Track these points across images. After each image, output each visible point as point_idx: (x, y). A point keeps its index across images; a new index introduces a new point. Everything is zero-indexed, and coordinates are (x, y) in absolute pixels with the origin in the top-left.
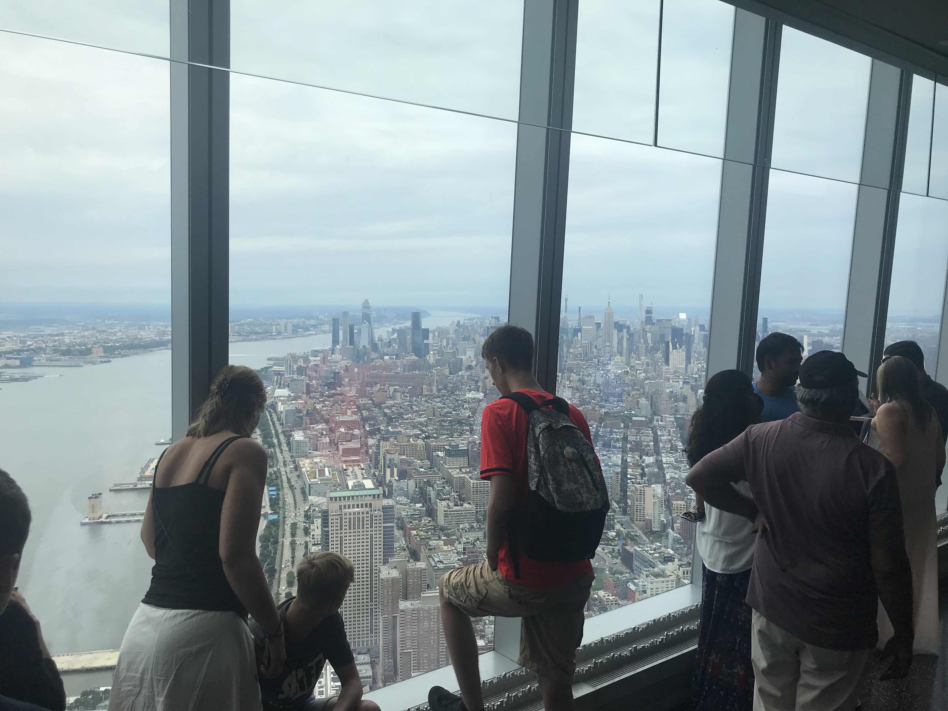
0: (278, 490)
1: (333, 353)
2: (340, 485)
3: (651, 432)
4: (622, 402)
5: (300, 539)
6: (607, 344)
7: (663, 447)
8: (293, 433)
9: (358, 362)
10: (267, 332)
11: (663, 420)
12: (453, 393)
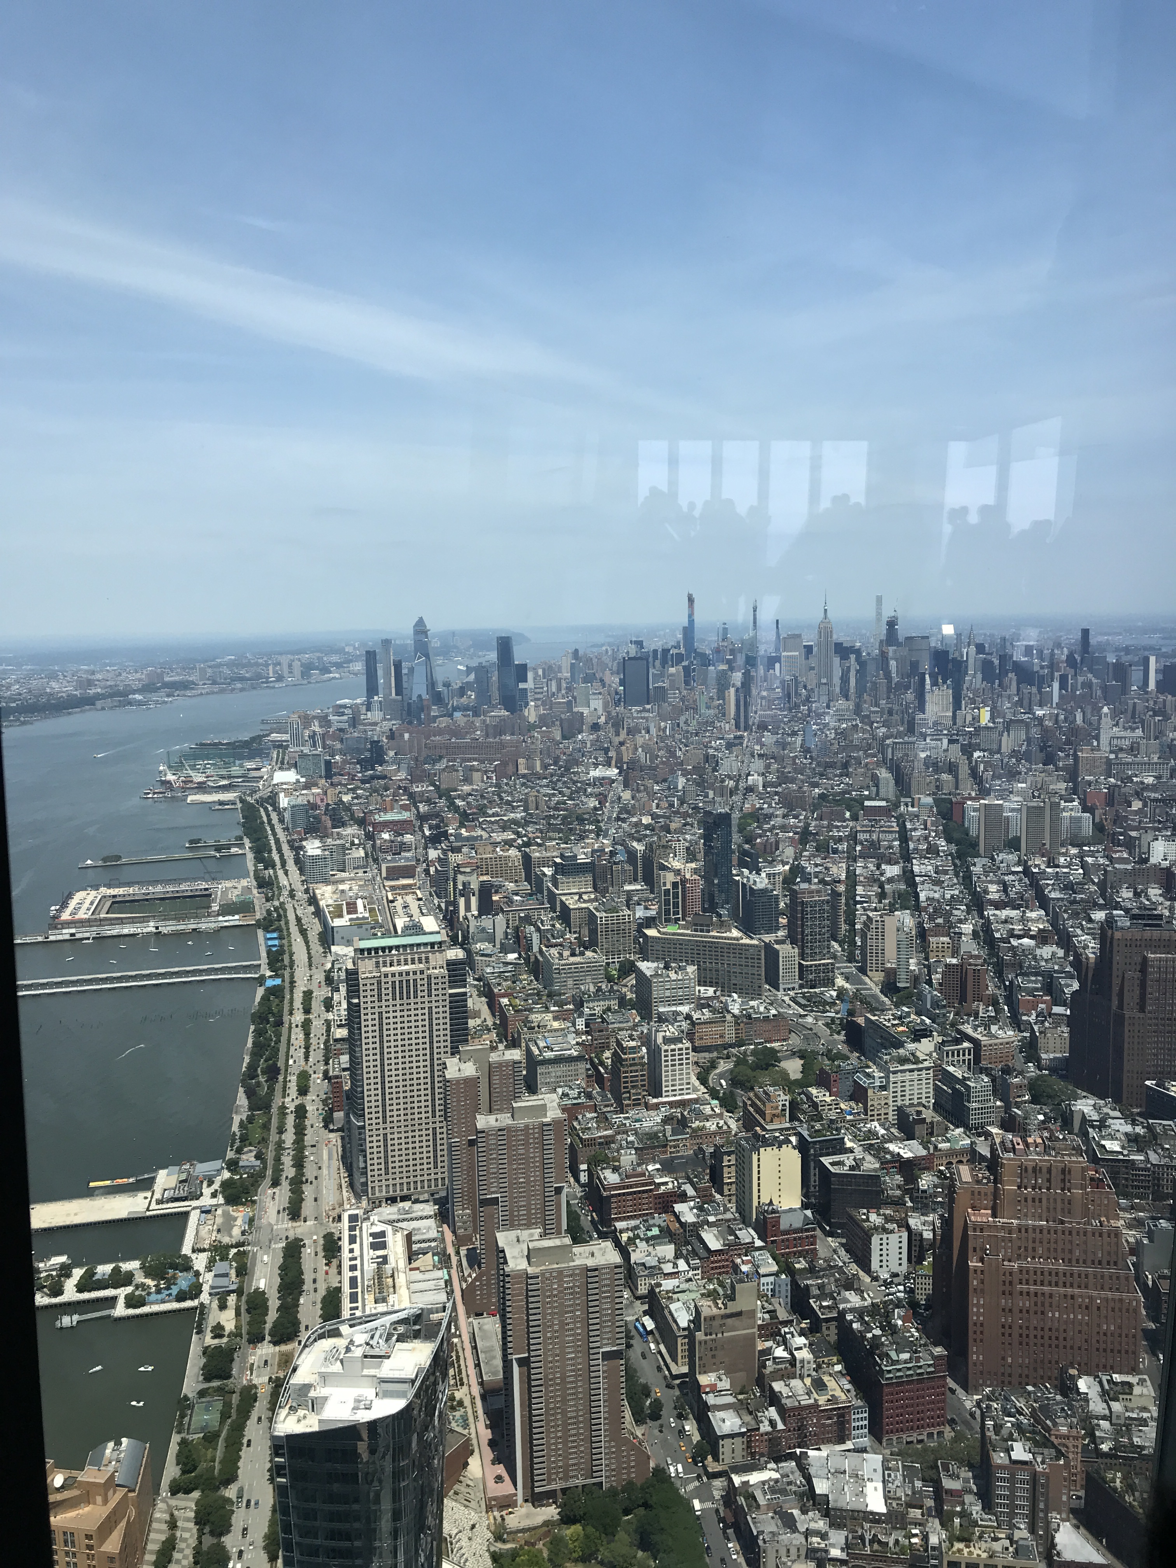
0: (281, 938)
1: (369, 709)
2: (381, 927)
3: (895, 824)
4: (847, 776)
5: (318, 1017)
6: (824, 681)
7: (916, 849)
8: (304, 843)
9: (410, 723)
10: (258, 676)
11: (916, 804)
12: (567, 769)
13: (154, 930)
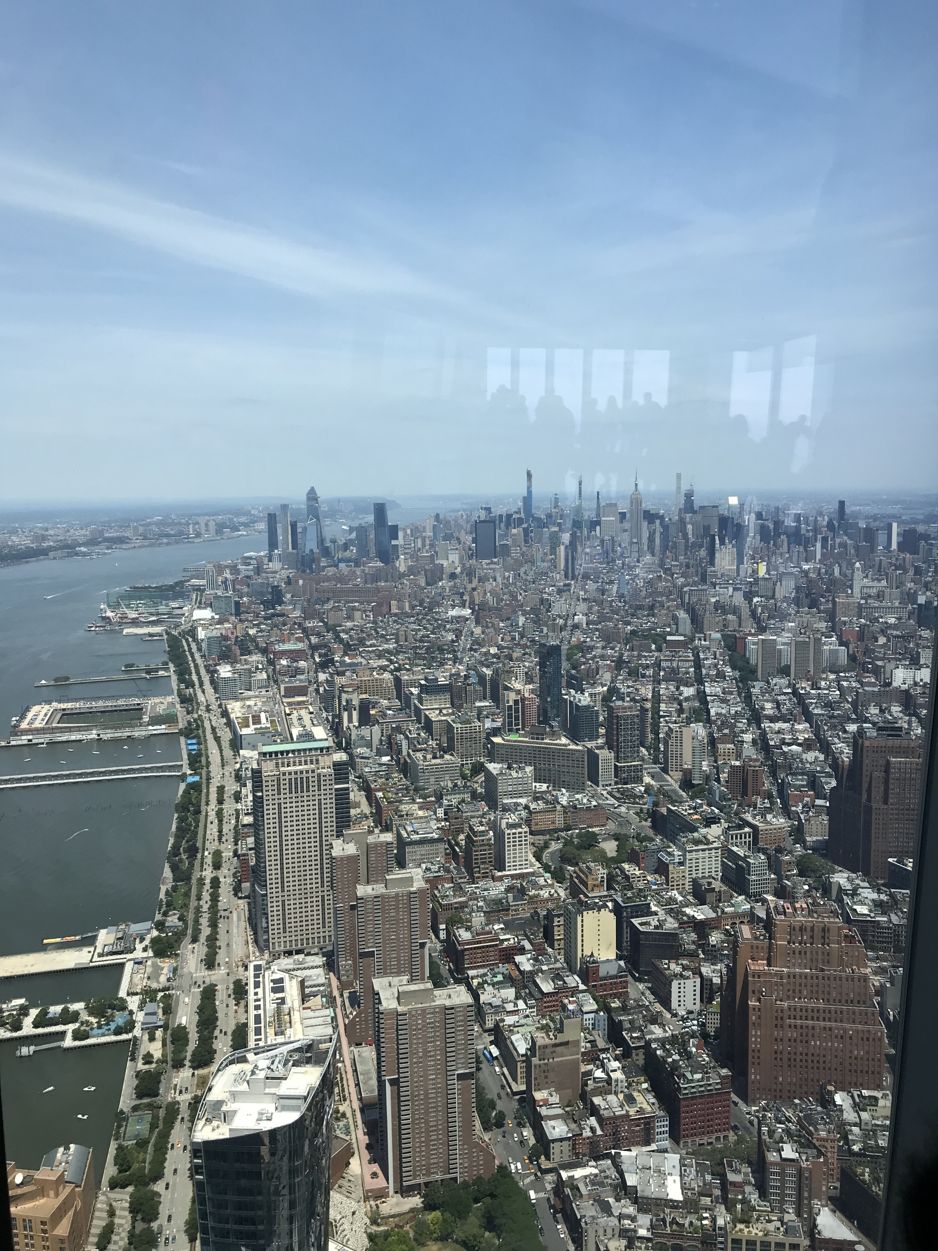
0: (199, 743)
1: (270, 560)
2: (280, 735)
3: (691, 655)
4: (653, 616)
5: (229, 806)
6: (635, 540)
7: (708, 674)
8: (218, 668)
9: (304, 571)
10: (181, 533)
11: (707, 639)
12: (431, 610)
13: (96, 737)
